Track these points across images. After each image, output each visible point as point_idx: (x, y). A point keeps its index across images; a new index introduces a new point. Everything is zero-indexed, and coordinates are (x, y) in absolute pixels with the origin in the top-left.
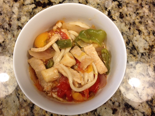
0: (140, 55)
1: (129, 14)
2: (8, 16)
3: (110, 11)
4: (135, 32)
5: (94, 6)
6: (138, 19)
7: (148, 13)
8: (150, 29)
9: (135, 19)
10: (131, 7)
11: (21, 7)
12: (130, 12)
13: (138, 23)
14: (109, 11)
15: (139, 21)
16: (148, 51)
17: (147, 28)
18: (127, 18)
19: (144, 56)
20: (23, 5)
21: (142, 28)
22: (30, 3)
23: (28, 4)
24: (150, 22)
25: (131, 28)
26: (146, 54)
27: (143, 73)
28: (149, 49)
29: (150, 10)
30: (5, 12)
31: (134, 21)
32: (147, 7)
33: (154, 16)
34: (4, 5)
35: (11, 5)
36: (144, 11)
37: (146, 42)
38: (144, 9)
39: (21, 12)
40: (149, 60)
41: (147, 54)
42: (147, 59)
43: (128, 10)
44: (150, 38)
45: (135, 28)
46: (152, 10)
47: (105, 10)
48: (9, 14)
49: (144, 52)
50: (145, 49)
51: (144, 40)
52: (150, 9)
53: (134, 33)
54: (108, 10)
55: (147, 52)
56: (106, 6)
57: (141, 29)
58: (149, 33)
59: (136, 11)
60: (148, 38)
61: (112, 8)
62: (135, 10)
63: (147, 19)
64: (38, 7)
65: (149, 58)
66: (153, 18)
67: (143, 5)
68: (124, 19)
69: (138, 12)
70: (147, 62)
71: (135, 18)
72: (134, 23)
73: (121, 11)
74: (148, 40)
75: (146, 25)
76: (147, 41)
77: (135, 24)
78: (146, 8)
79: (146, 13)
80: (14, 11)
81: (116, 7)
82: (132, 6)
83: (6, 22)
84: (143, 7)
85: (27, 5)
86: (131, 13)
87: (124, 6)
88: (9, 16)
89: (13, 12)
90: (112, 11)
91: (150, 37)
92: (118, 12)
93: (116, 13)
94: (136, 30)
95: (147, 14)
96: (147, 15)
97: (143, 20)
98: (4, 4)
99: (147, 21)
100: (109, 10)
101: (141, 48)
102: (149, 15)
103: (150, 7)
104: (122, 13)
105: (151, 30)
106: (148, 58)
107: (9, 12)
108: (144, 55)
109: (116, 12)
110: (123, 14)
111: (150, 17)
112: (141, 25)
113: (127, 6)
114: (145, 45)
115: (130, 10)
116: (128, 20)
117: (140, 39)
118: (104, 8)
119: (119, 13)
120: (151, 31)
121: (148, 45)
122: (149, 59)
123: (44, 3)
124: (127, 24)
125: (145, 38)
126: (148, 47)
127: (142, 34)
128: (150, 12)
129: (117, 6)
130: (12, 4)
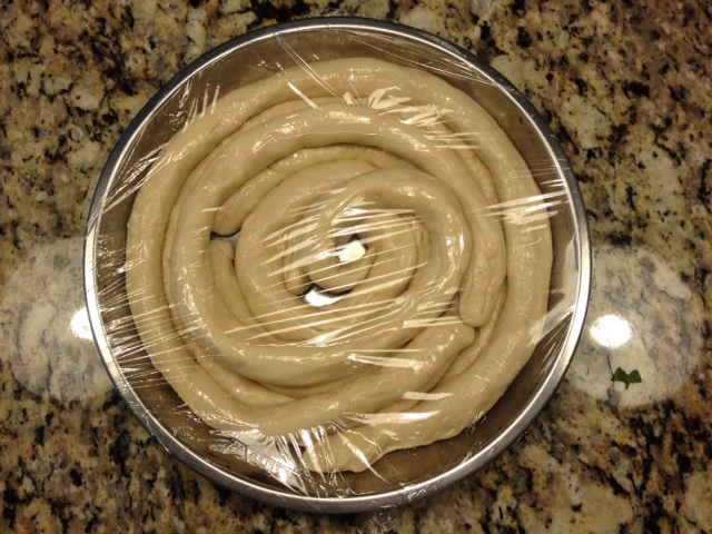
0: (584, 155)
1: (548, 33)
2: (173, 49)
3: (489, 24)
4: (566, 88)
5: (438, 11)
6: (574, 47)
7: (609, 26)
8: (613, 78)
9: (567, 48)
10: (553, 11)
11: (213, 22)
12: (550, 27)
13: (577, 60)
14: (483, 24)
15: (579, 52)
16: (609, 144)
17: (603, 74)
18: (541, 45)
19: (595, 157)
20: (219, 15)
21: (589, 73)
22: (239, 8)
23: (233, 13)
24: (614, 56)
25: (556, 75)
26: (601, 153)
27: (594, 210)
28: (611, 138)
29: (614, 19)
30: (165, 38)
31: (562, 54)
32: (605, 8)
33: (626, 35)
34: (159, 17)
35: (181, 17)
36: (596, 22)
37: (600, 116)
38: (595, 15)
39: (213, 37)
40: (612, 170)
41: (606, 152)
42: (604, 168)
43: (543, 22)
44: (616, 105)
45: (567, 74)
46: (620, 18)
47: (471, 24)
48: (176, 45)
49: (596, 145)
50: (599, 138)
51: (595, 111)
52: (615, 15)
53: (564, 91)
54: (480, 22)
55: (606, 147)
56: (475, 11)
57: (584, 78)
58: (612, 89)
59: (570, 23)
60: (607, 105)
61: (495, 17)
62: (566, 22)
63: (605, 47)
64: (264, 20)
65: (613, 165)
66: (623, 44)
67: (591, 4)
68: (531, 48)
69: (576, 24)
70: (607, 176)
71: (568, 44)
72: (564, 60)
73: (522, 23)
74: (607, 110)
75: (602, 66)
76: (603, 113)
77: (567, 63)
78: (600, 12)
79: (602, 27)
80: (192, 35)
81: (506, 13)
82: (558, 8)
83: (168, 69)
84: (590, 9)
85: (231, 17)
86: (554, 30)
87: (530, 8)
88: (179, 51)
89: (189, 39)
90: (495, 24)
91: (613, 102)
92: (513, 26)
93: (506, 31)
94: (569, 82)
95: (605, 31)
96: (605, 35)
97: (591, 50)
98: (161, 12)
99: (606, 53)
100: (485, 22)
101: (587, 135)
102: (611, 33)
103: (613, 8)
104: (526, 30)
105: (619, 78)
106: (607, 164)
107: (177, 39)
108: (597, 154)
109: (507, 27)
110: (527, 34)
111: (613, 38)
112: (586, 67)
113: (541, 10)
114: (599, 126)
115: (551, 19)
116: (543, 53)
117: (582, 109)
118: (468, 18)
119: (517, 32)
120: (619, 81)
121: (610, 124)
122: (611, 168)
123: (284, 6)
124: (541, 62)
125: (598, 104)
126: (608, 133)
127: (589, 93)
128: (613, 25)
129: (509, 10)
130: (184, 12)
